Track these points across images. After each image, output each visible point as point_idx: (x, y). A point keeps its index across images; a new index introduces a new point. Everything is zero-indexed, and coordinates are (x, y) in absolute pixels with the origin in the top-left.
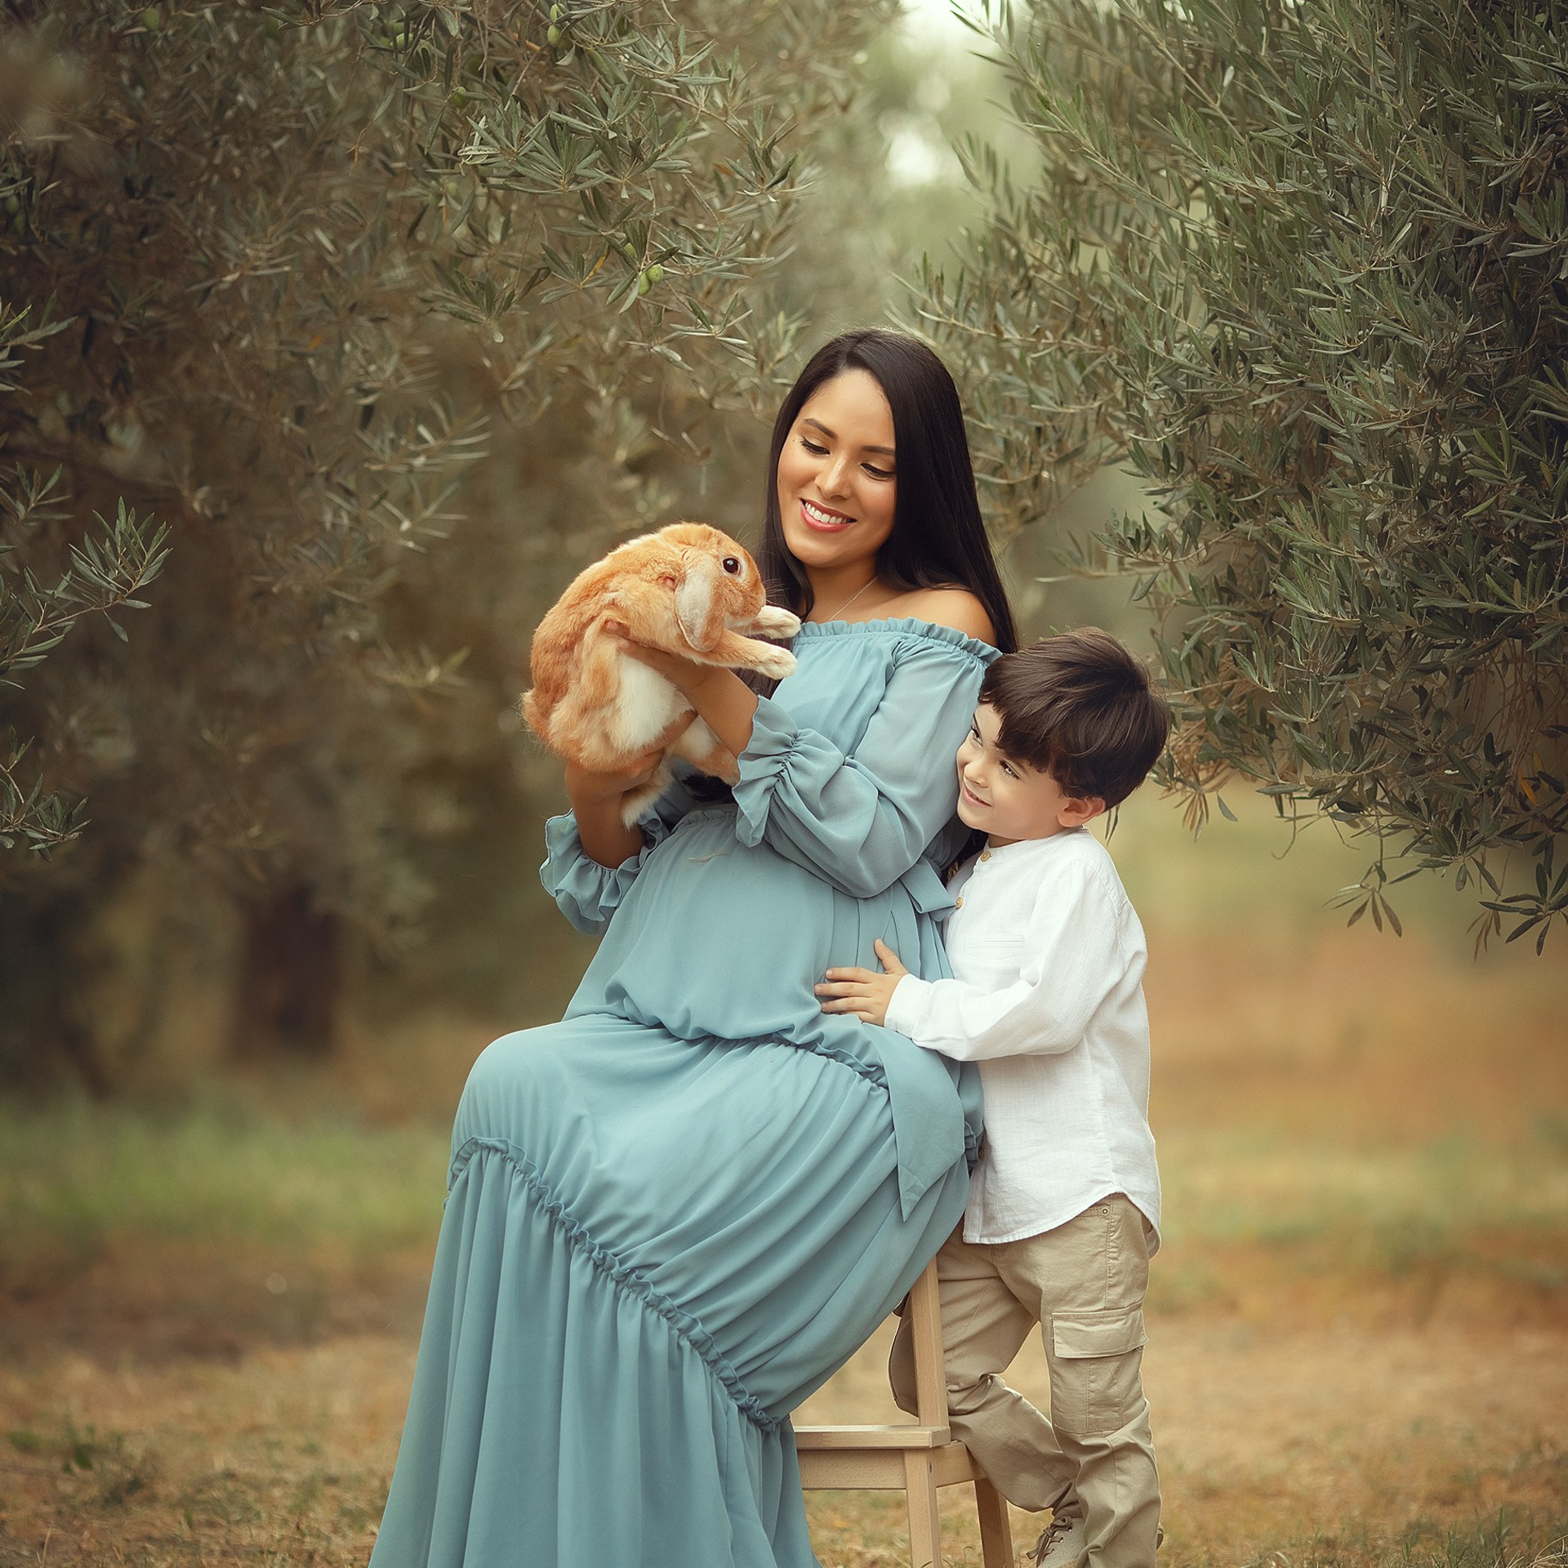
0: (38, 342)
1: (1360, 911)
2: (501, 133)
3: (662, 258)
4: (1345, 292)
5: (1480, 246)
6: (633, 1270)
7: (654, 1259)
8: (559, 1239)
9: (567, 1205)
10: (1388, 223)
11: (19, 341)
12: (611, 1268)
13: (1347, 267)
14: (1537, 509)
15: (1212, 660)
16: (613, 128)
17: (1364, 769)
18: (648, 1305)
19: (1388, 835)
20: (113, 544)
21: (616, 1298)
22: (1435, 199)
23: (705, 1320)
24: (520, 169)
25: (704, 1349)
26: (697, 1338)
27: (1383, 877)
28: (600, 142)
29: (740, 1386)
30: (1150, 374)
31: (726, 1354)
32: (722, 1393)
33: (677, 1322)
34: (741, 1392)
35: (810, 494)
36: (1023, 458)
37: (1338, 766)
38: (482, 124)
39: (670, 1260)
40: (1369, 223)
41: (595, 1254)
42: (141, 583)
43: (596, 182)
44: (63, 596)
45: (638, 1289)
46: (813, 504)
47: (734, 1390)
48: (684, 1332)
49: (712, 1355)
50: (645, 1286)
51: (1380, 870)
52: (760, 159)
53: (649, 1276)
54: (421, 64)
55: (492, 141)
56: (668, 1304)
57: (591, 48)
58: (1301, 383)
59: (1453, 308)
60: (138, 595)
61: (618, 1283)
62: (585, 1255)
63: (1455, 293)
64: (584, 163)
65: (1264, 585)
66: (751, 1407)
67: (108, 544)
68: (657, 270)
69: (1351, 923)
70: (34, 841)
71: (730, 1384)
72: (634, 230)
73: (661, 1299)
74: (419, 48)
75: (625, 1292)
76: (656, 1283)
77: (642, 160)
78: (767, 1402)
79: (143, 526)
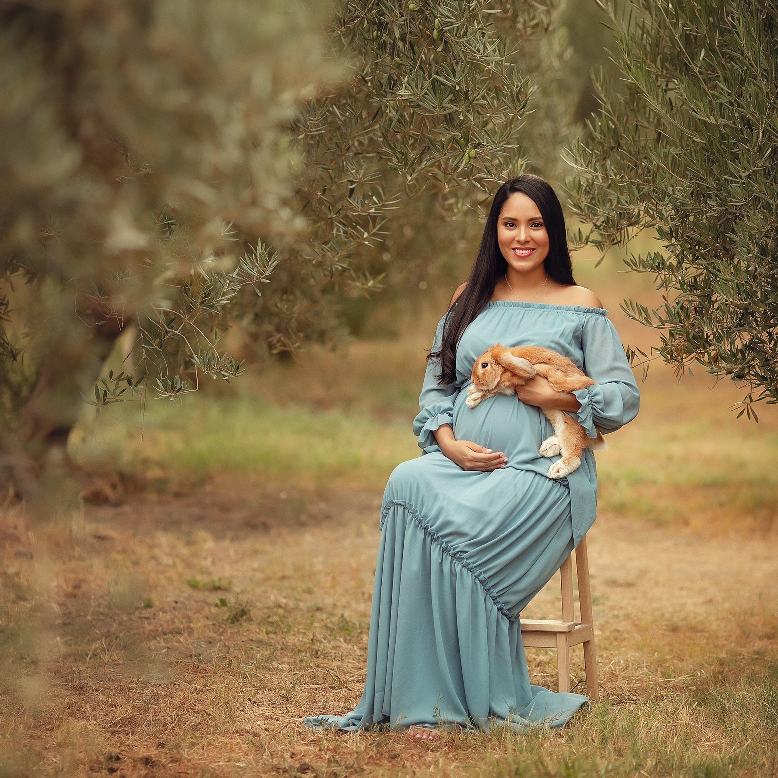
1: (742, 412)
2: (413, 84)
3: (475, 147)
4: (743, 178)
6: (458, 552)
7: (466, 549)
8: (428, 540)
9: (431, 527)
10: (761, 149)
12: (450, 551)
13: (745, 169)
15: (687, 313)
16: (458, 84)
17: (746, 364)
18: (463, 566)
19: (754, 387)
20: (256, 256)
21: (452, 562)
23: (485, 572)
24: (421, 103)
25: (484, 584)
26: (482, 579)
27: (751, 400)
28: (452, 90)
29: (498, 600)
30: (666, 200)
31: (493, 586)
32: (490, 602)
33: (474, 573)
34: (498, 602)
36: (614, 224)
37: (735, 362)
38: (406, 79)
39: (472, 551)
40: (754, 148)
41: (443, 545)
42: (267, 274)
43: (450, 111)
44: (236, 277)
45: (459, 560)
47: (496, 601)
48: (477, 577)
49: (488, 587)
50: (463, 558)
51: (750, 397)
52: (515, 97)
53: (464, 555)
54: (382, 46)
55: (410, 88)
56: (471, 566)
57: (450, 41)
58: (726, 209)
60: (267, 278)
61: (452, 557)
62: (439, 546)
64: (446, 100)
65: (708, 285)
66: (503, 608)
67: (254, 256)
68: (473, 153)
69: (738, 417)
70: (225, 376)
71: (494, 599)
72: (464, 133)
73: (469, 564)
74: (382, 40)
75: (455, 561)
76: (467, 559)
77: (469, 100)
78: (508, 607)
79: (268, 250)
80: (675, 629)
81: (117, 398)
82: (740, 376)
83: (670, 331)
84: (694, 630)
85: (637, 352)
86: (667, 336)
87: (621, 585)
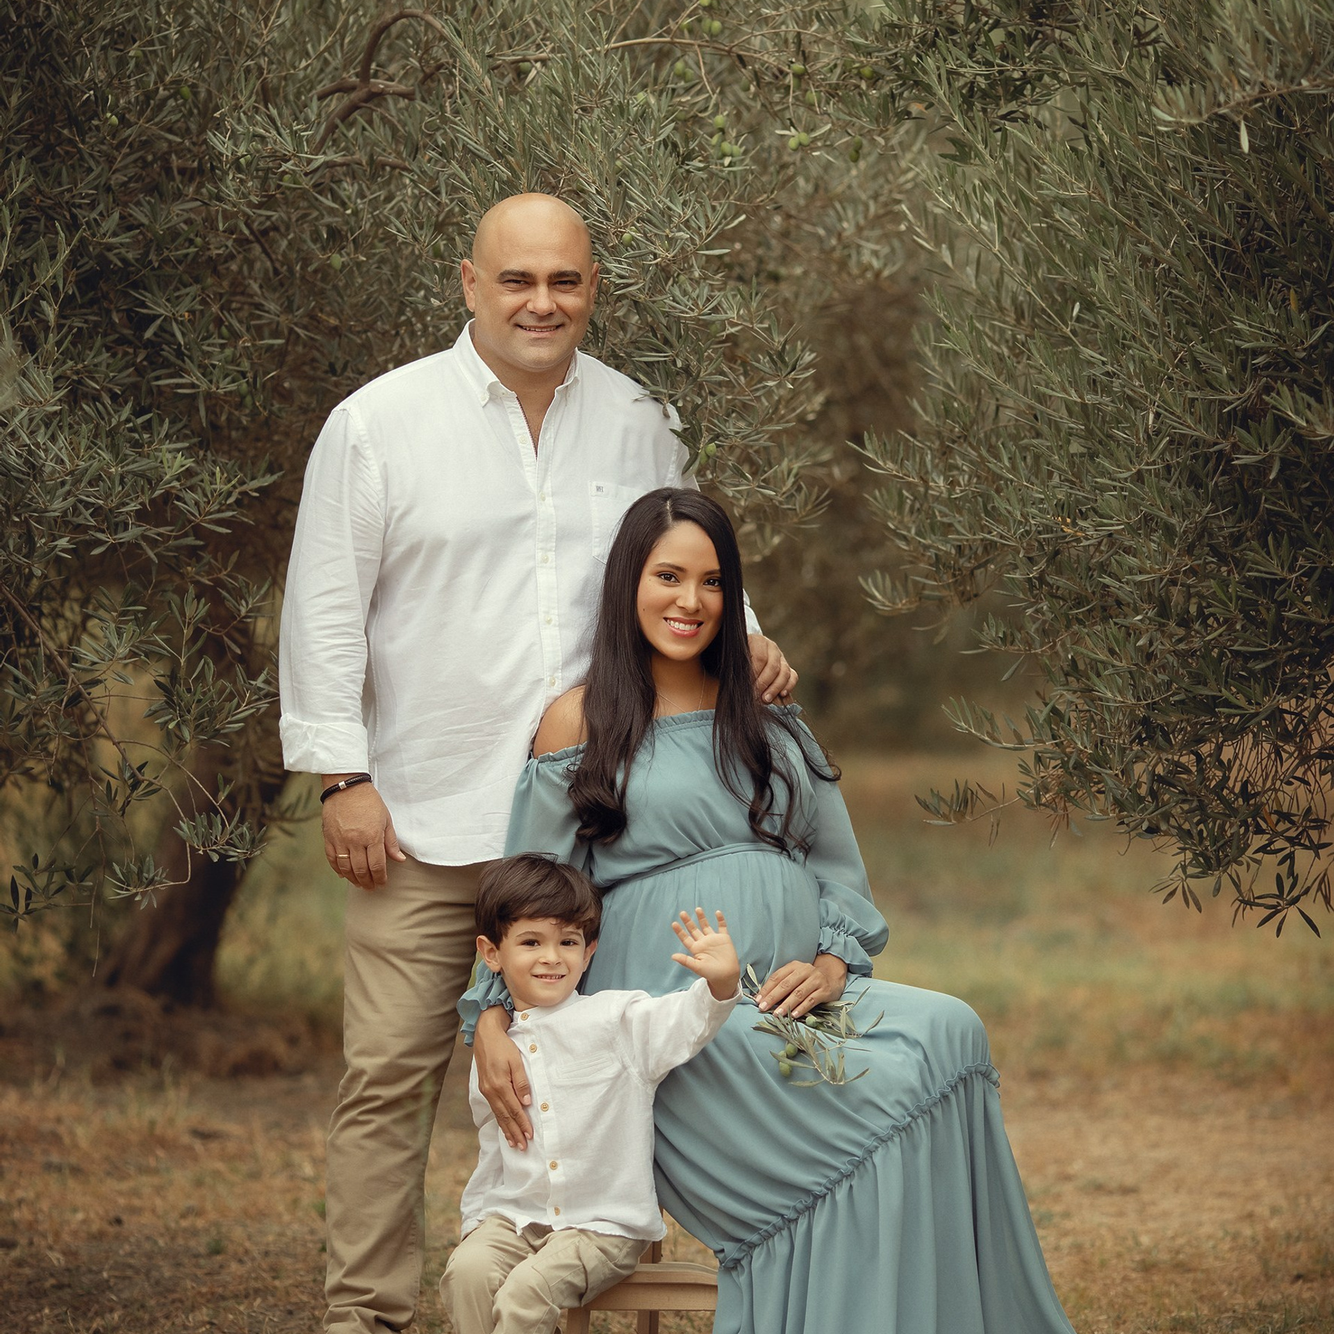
0: (256, 490)
1: (1172, 894)
4: (1123, 482)
5: (1220, 452)
10: (1151, 438)
11: (244, 488)
13: (1121, 467)
14: (1257, 640)
22: (1172, 413)
35: (673, 613)
36: (949, 567)
46: (675, 620)
59: (1198, 496)
63: (1199, 485)
68: (711, 448)
80: (1147, 1267)
81: (51, 901)
82: (1153, 830)
83: (1036, 753)
84: (1181, 1267)
85: (981, 794)
86: (1031, 763)
87: (1110, 1193)
